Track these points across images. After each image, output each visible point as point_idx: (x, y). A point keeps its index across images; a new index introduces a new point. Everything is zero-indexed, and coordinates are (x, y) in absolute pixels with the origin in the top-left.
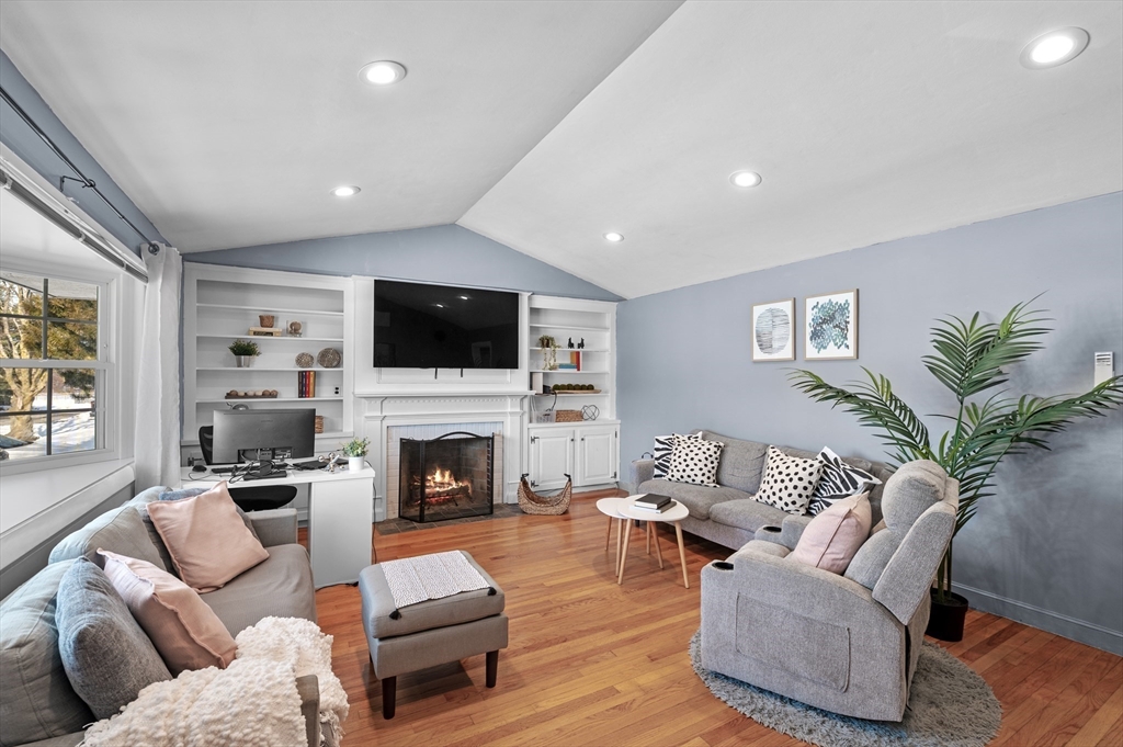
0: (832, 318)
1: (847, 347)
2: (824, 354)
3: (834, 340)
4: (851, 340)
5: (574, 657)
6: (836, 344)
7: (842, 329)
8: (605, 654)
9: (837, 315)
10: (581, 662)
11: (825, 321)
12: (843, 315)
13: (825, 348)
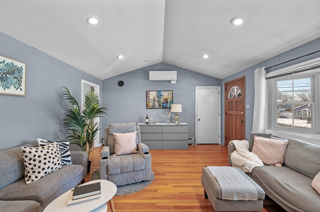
0: (13, 73)
1: (21, 90)
2: (7, 91)
3: (14, 85)
4: (23, 87)
5: (177, 199)
6: (15, 87)
7: (18, 80)
8: (168, 196)
9: (16, 72)
10: (177, 196)
11: (8, 73)
12: (19, 73)
13: (8, 88)
